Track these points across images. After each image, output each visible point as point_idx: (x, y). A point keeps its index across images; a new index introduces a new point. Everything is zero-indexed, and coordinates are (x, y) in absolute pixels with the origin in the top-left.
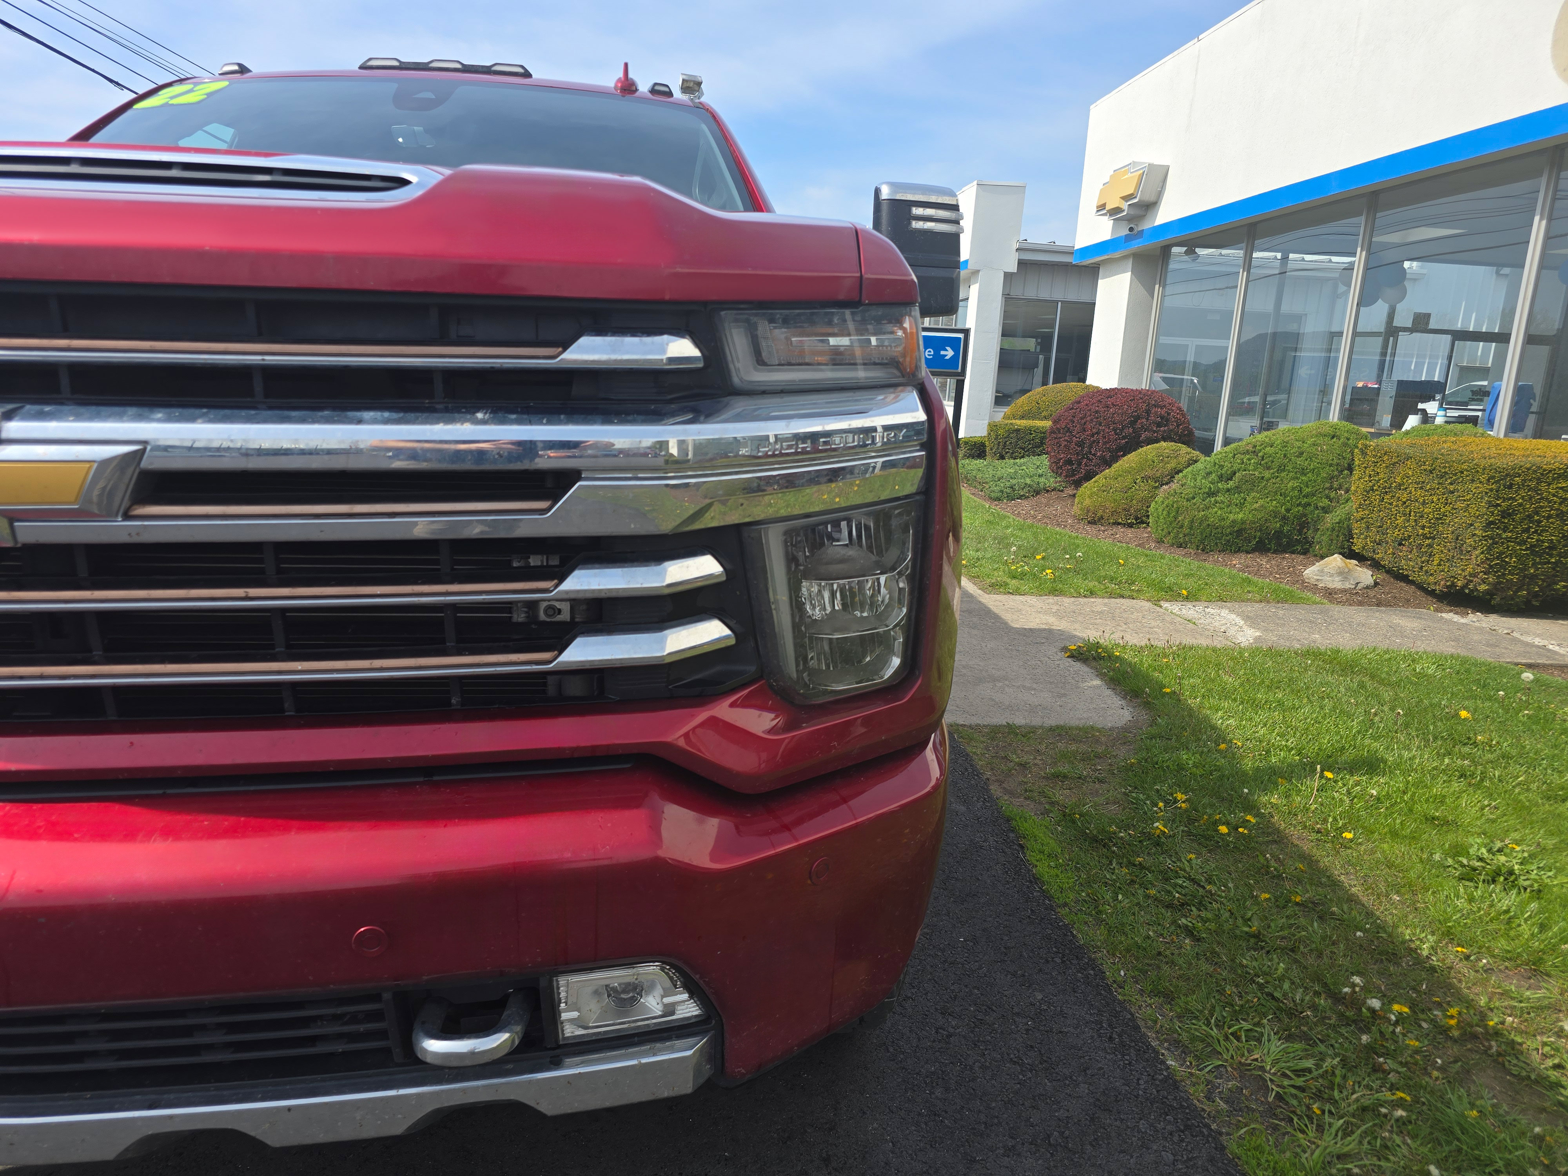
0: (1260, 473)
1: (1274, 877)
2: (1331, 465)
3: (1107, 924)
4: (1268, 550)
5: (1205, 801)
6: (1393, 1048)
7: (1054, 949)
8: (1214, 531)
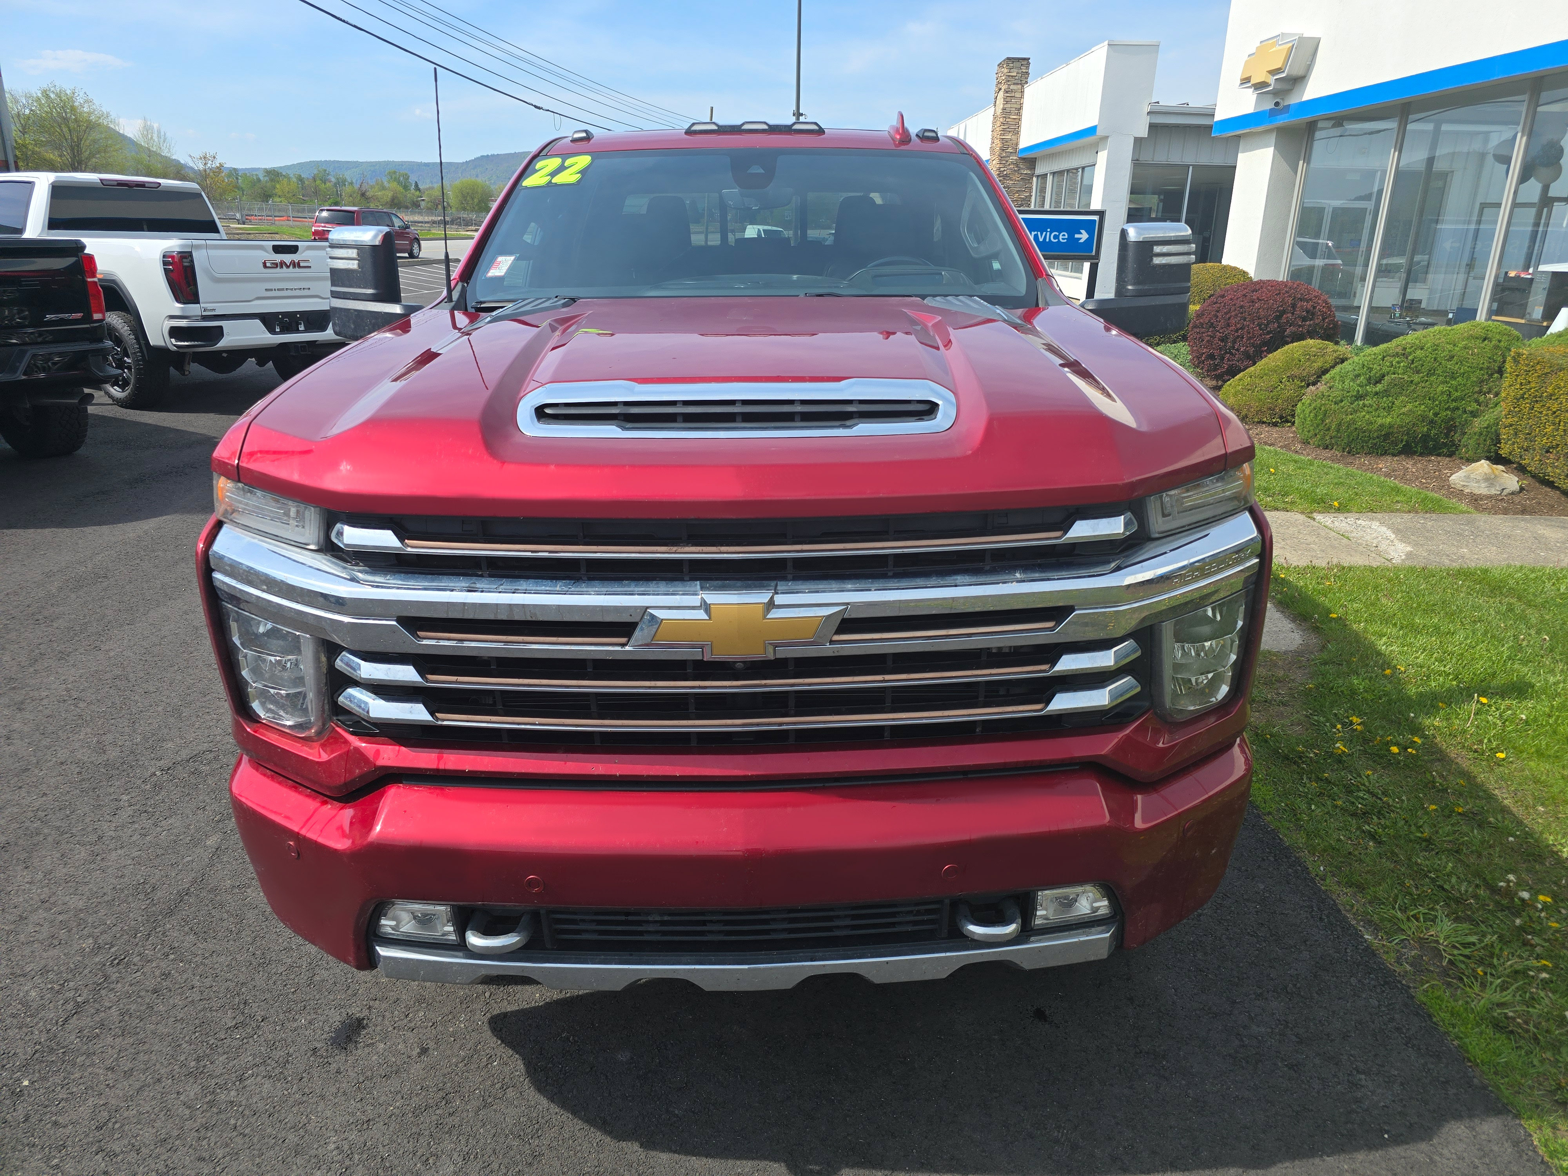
0: (1409, 377)
1: (1439, 791)
2: (1481, 369)
3: (1305, 829)
4: (1415, 453)
5: (1377, 723)
6: (1539, 928)
7: (1267, 850)
8: (1361, 435)
